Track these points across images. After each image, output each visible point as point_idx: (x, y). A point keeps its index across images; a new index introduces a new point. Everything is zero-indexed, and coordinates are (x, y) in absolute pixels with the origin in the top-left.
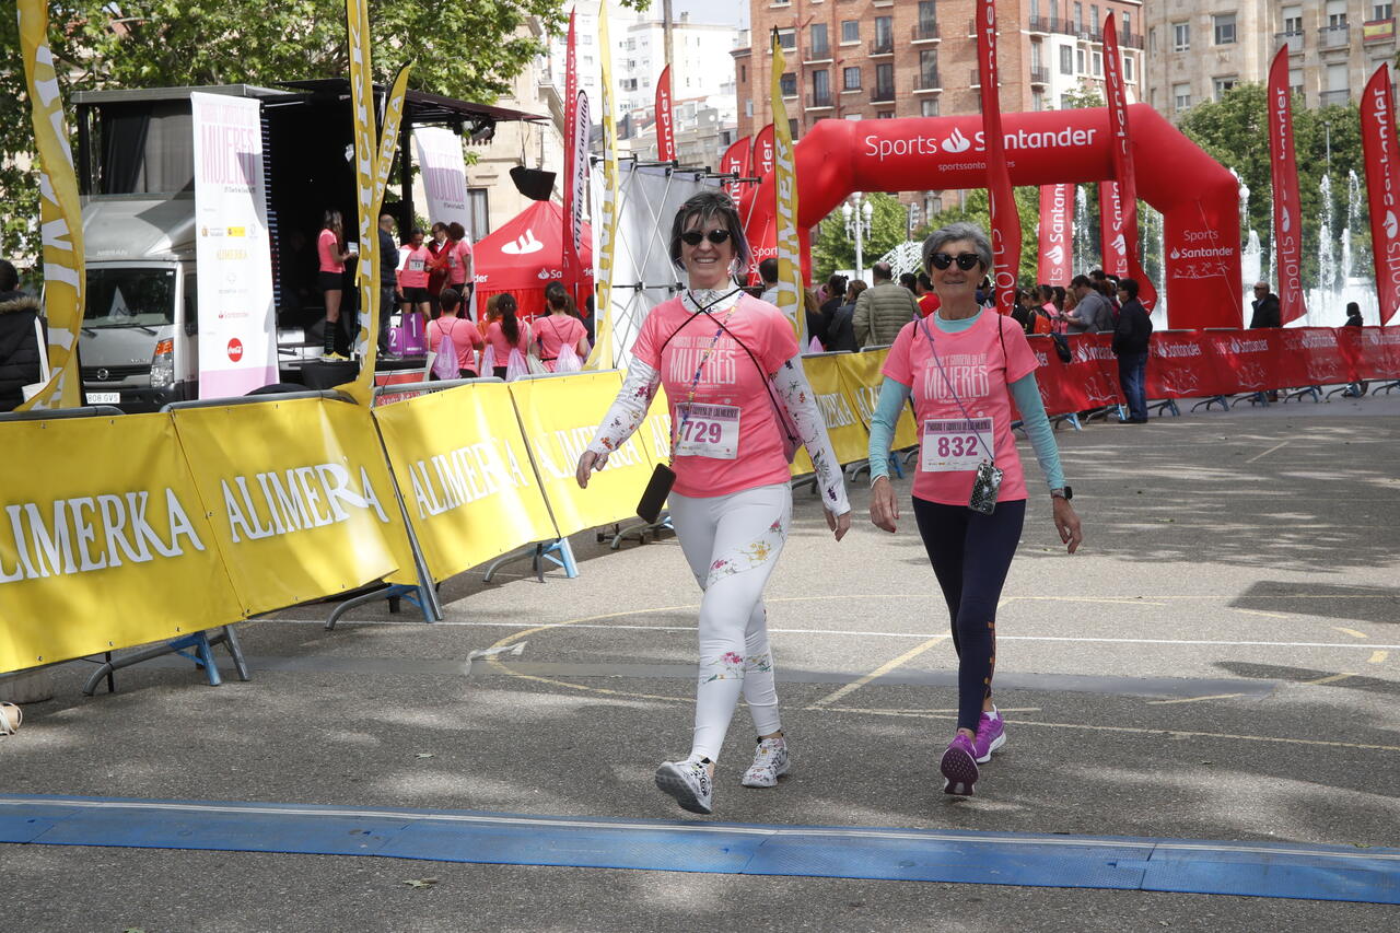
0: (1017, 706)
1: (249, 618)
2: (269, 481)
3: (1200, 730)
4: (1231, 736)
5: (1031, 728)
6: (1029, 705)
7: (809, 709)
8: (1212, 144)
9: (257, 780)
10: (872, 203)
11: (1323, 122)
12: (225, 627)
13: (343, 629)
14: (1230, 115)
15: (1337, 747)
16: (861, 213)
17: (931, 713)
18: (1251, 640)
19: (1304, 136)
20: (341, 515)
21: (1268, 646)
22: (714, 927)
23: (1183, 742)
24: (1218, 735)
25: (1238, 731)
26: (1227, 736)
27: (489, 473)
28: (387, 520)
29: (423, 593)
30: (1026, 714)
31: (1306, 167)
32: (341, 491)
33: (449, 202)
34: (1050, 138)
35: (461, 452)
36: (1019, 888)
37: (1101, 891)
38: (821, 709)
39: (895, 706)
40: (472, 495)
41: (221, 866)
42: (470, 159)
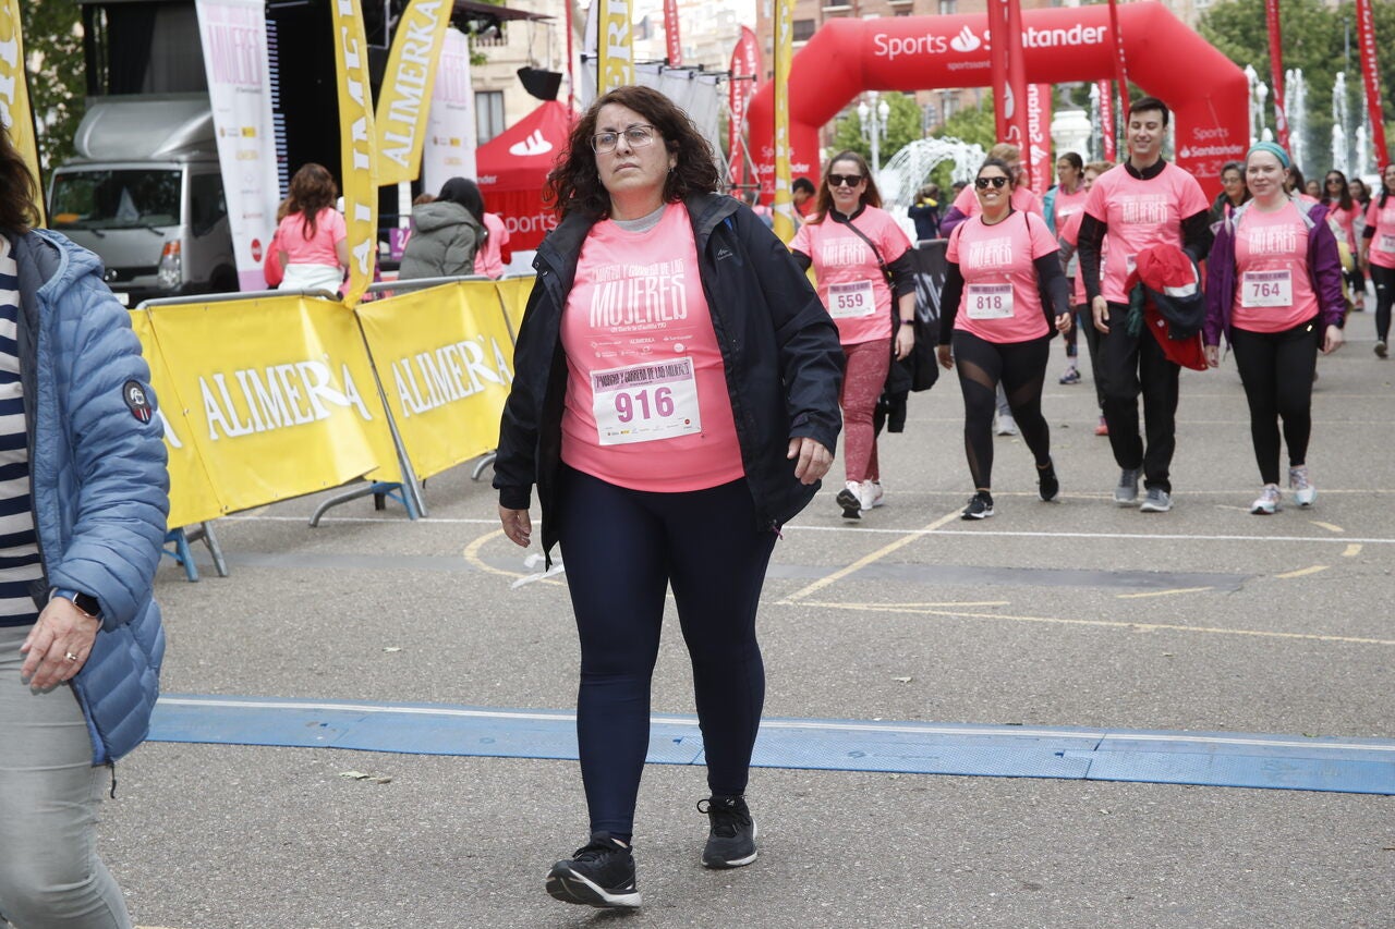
0: (986, 600)
1: (228, 514)
2: (248, 378)
3: (1165, 623)
4: (1195, 629)
5: (997, 622)
6: (999, 599)
7: (779, 603)
8: (1230, 41)
9: (223, 673)
10: (888, 103)
11: (1342, 19)
12: (203, 524)
13: (327, 525)
14: (1248, 12)
15: (1300, 639)
16: (877, 112)
17: (900, 607)
18: (1228, 534)
19: (1323, 32)
20: (321, 413)
21: (1244, 541)
22: (658, 816)
23: (1147, 634)
24: (1182, 628)
25: (1204, 624)
26: (1191, 629)
27: (475, 372)
28: (370, 418)
29: (407, 489)
30: (994, 608)
31: (1324, 64)
32: (322, 389)
33: (452, 104)
34: (1059, 36)
35: (447, 350)
36: (966, 778)
37: (1046, 781)
38: (791, 603)
39: (865, 600)
40: (458, 392)
41: (178, 757)
42: (476, 60)
